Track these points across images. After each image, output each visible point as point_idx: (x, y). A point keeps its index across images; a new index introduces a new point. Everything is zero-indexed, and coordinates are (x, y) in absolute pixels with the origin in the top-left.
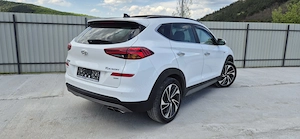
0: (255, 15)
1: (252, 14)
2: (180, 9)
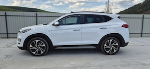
0: (148, 11)
1: (146, 10)
2: (106, 9)
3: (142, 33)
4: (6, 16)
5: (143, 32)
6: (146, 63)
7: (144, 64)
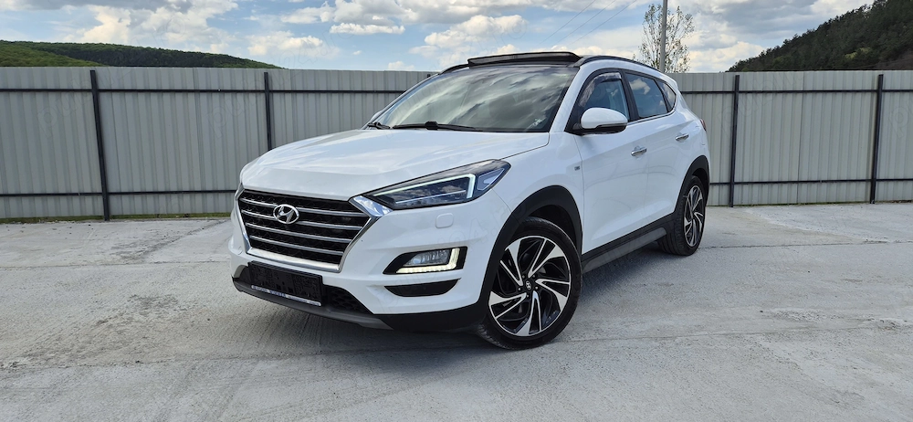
3: (873, 181)
4: (96, 91)
5: (881, 174)
6: (900, 322)
7: (893, 326)
